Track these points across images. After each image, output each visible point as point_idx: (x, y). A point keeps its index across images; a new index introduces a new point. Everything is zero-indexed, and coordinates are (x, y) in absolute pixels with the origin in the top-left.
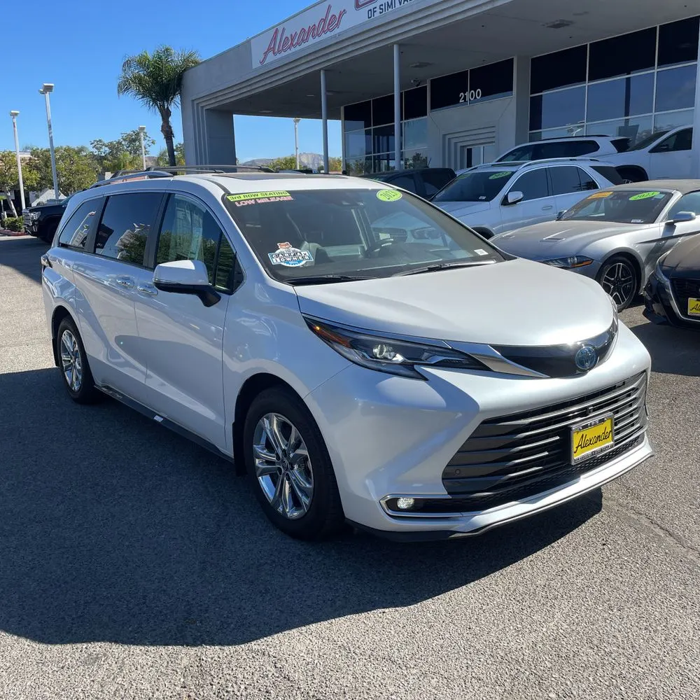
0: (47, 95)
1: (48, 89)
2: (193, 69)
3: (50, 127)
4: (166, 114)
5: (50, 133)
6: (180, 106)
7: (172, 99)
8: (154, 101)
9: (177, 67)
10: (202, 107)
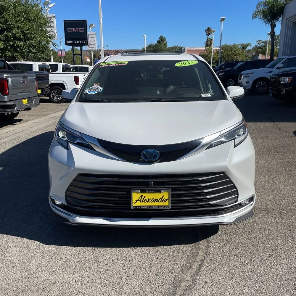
0: (222, 22)
1: (223, 19)
2: (290, 3)
3: (221, 36)
4: (273, 26)
5: (221, 39)
6: (281, 22)
7: (278, 19)
8: (268, 20)
9: (282, 3)
10: (291, 22)
